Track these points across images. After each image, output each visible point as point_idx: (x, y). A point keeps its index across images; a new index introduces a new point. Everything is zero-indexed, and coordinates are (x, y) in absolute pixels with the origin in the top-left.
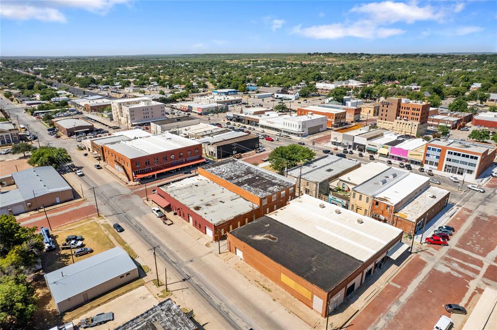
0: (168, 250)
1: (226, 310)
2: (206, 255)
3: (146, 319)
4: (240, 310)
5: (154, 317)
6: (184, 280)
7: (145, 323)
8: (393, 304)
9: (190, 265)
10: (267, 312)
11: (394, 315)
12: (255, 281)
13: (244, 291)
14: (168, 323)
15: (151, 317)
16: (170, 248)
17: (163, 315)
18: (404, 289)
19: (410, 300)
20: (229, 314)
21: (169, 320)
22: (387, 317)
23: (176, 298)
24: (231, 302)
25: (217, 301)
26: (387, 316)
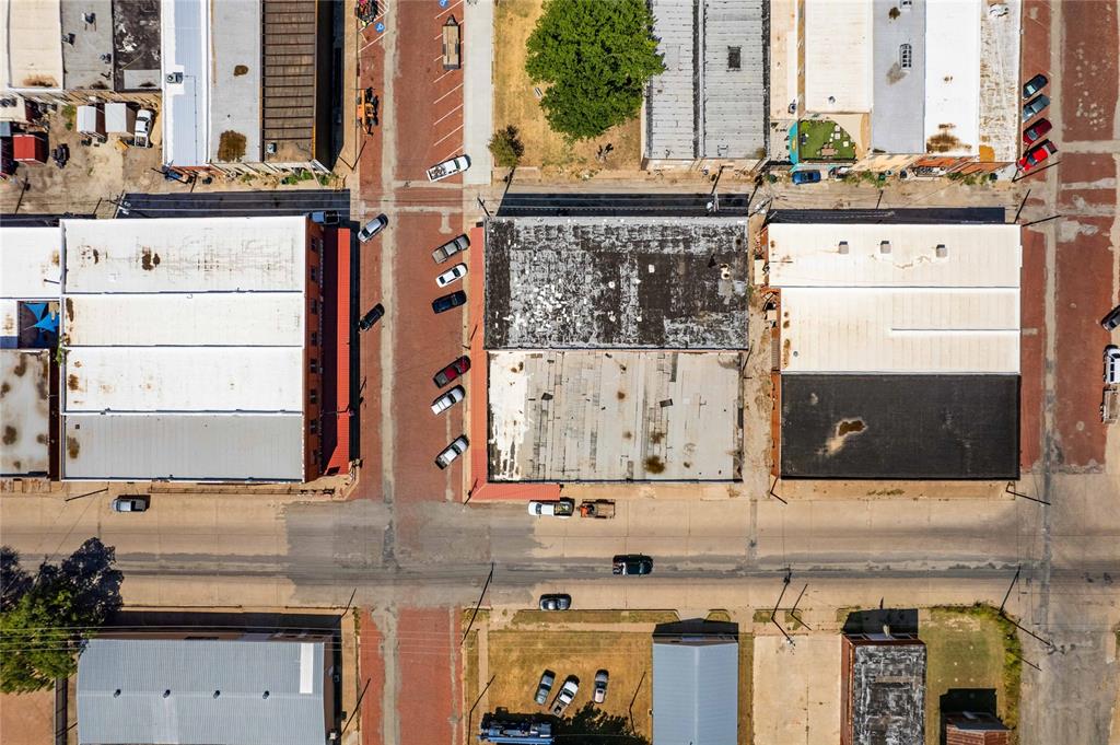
0: (693, 560)
1: (881, 566)
2: (754, 512)
3: (863, 686)
4: (897, 552)
5: (866, 677)
6: (787, 581)
7: (868, 690)
8: (1045, 373)
9: (761, 553)
10: (925, 523)
11: (1054, 394)
12: (870, 494)
13: (871, 521)
14: (891, 668)
15: (863, 679)
16: (692, 553)
17: (873, 666)
18: (1043, 328)
19: (1059, 348)
20: (891, 567)
21: (886, 665)
22: (1050, 405)
23: (811, 609)
24: (875, 551)
25: (860, 567)
26: (1049, 402)
